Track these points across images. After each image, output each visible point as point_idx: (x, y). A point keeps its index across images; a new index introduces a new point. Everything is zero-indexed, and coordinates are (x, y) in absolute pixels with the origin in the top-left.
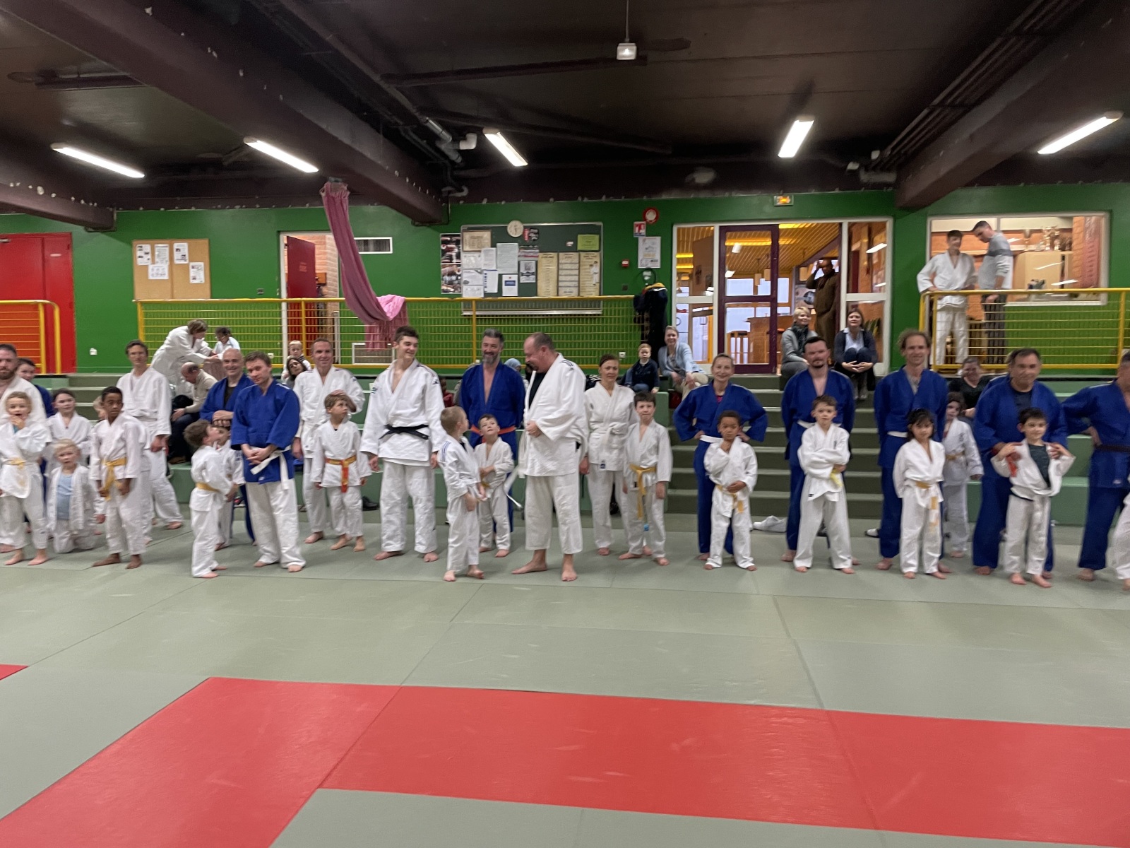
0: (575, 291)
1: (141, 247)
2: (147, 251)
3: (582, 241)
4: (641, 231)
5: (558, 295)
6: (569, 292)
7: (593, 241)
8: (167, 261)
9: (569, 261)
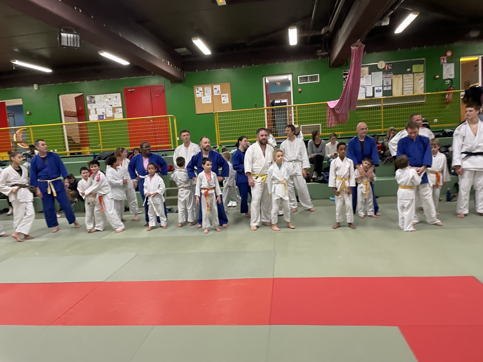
0: (412, 92)
1: (198, 88)
2: (200, 90)
3: (415, 68)
4: (444, 61)
5: (403, 95)
6: (409, 93)
7: (421, 67)
8: (210, 95)
9: (408, 78)
